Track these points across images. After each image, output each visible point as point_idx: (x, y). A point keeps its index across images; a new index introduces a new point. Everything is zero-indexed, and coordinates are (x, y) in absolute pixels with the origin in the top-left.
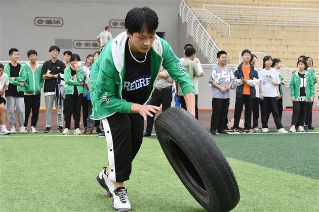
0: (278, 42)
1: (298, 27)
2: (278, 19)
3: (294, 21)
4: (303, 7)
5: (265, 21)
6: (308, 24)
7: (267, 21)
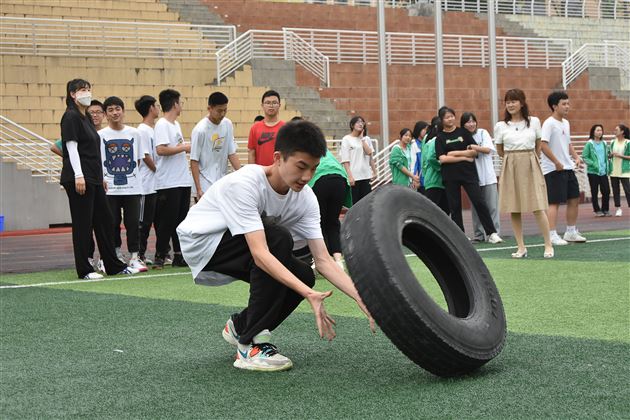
0: (44, 91)
1: (87, 58)
2: (46, 42)
3: (78, 47)
4: (100, 18)
5: (16, 45)
6: (108, 53)
7: (21, 46)
